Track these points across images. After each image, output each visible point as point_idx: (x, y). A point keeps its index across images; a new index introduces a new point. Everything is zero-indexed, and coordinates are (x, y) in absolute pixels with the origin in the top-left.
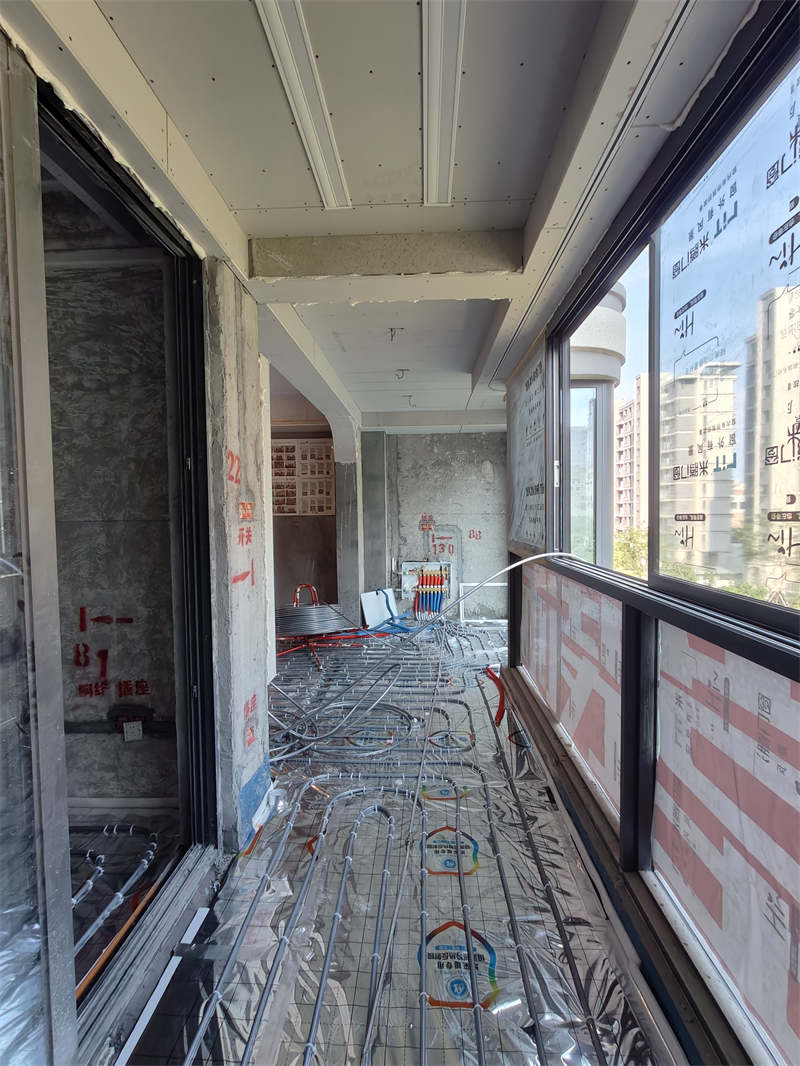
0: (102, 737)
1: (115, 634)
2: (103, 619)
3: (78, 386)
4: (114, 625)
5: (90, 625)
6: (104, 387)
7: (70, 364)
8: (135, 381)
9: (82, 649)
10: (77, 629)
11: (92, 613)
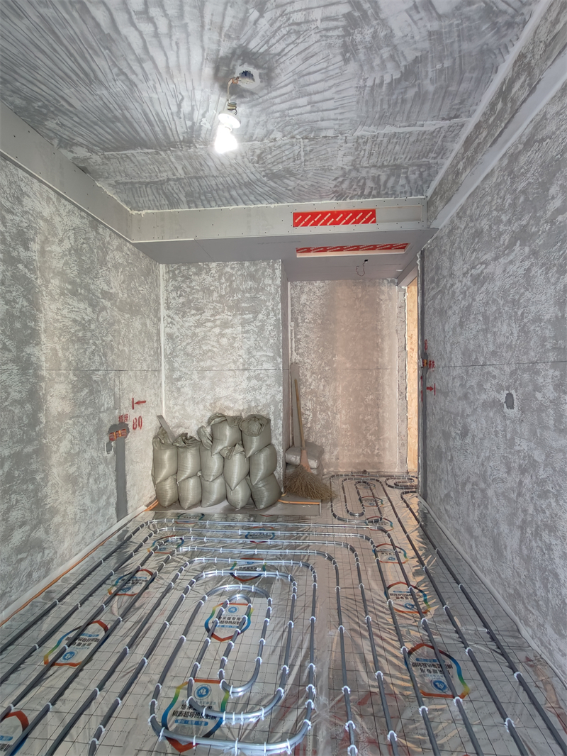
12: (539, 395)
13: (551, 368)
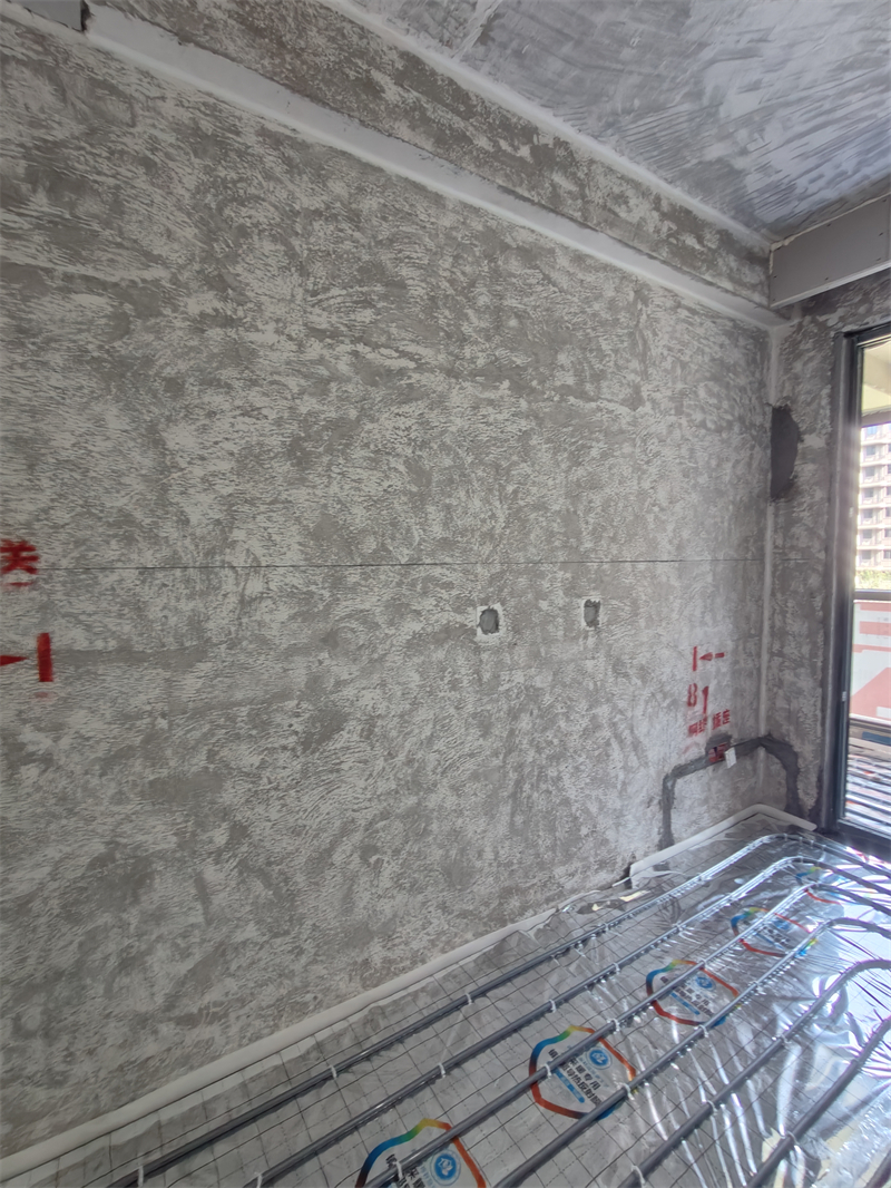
0: (701, 772)
1: (714, 669)
2: (707, 657)
3: (703, 424)
4: (713, 662)
5: (699, 663)
6: (719, 430)
7: (699, 401)
8: (736, 428)
9: (693, 688)
10: (690, 670)
11: (701, 653)
12: (544, 605)
13: (560, 569)
